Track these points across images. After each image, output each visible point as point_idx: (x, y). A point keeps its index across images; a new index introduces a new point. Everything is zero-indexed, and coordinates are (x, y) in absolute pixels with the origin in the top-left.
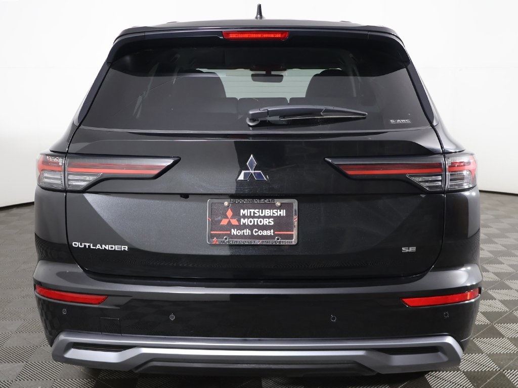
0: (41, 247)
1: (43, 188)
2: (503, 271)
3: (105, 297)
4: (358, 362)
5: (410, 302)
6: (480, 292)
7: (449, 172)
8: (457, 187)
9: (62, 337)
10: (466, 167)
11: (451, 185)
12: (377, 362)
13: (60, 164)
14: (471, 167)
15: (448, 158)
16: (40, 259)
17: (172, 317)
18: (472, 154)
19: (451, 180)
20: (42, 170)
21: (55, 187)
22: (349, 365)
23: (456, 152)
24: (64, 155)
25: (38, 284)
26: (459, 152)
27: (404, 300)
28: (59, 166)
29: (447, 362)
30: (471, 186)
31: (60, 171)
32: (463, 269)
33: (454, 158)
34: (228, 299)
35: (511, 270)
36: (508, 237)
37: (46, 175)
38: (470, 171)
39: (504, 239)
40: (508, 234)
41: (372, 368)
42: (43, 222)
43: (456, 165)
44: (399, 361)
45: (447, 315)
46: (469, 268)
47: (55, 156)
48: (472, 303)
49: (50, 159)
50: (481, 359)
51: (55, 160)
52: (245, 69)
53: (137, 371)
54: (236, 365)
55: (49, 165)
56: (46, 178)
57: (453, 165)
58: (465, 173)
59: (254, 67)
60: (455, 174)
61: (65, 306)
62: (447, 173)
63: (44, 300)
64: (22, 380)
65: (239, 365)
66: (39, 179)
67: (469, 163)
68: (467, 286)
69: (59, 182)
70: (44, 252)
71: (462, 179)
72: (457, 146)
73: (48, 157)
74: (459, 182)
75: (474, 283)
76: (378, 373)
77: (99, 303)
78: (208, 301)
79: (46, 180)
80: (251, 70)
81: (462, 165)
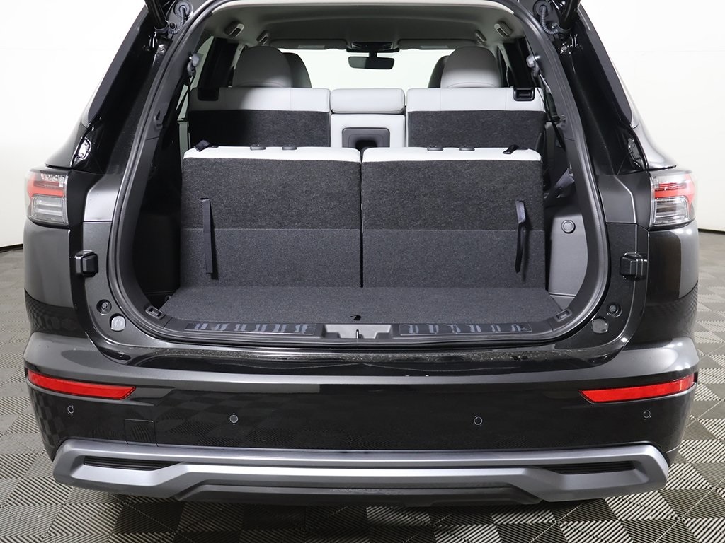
0: (35, 312)
1: (35, 222)
2: (708, 341)
3: (131, 388)
4: (514, 485)
5: (595, 396)
6: (696, 380)
7: (656, 198)
8: (667, 222)
9: (68, 447)
10: (680, 191)
11: (658, 219)
12: (542, 484)
13: (61, 186)
14: (687, 191)
15: (655, 177)
16: (35, 330)
17: (234, 419)
18: (688, 172)
19: (658, 211)
20: (34, 195)
21: (53, 221)
22: (501, 489)
23: (664, 169)
24: (66, 172)
25: (31, 368)
26: (669, 168)
27: (584, 392)
28: (60, 189)
29: (646, 483)
30: (687, 220)
31: (61, 197)
32: (671, 346)
33: (663, 177)
34: (318, 390)
35: (718, 340)
36: (712, 293)
37: (40, 202)
38: (685, 196)
39: (707, 296)
40: (711, 289)
41: (533, 494)
42: (36, 274)
43: (666, 188)
44: (575, 482)
45: (648, 415)
46: (680, 344)
47: (54, 174)
48: (684, 396)
49: (46, 178)
50: (683, 472)
51: (54, 179)
52: (339, 49)
53: (180, 499)
54: (331, 490)
55: (44, 187)
56: (40, 207)
57: (661, 187)
58: (678, 200)
59: (353, 46)
60: (663, 202)
61: (72, 402)
62: (653, 201)
63: (40, 393)
64: (15, 505)
65: (334, 490)
66: (30, 210)
67: (684, 185)
68: (676, 372)
69: (59, 213)
70: (39, 318)
71: (673, 210)
72: (665, 159)
73: (42, 175)
74: (669, 214)
75: (688, 366)
76: (543, 501)
77: (122, 398)
78: (286, 394)
79: (40, 210)
80: (349, 51)
81: (674, 187)
